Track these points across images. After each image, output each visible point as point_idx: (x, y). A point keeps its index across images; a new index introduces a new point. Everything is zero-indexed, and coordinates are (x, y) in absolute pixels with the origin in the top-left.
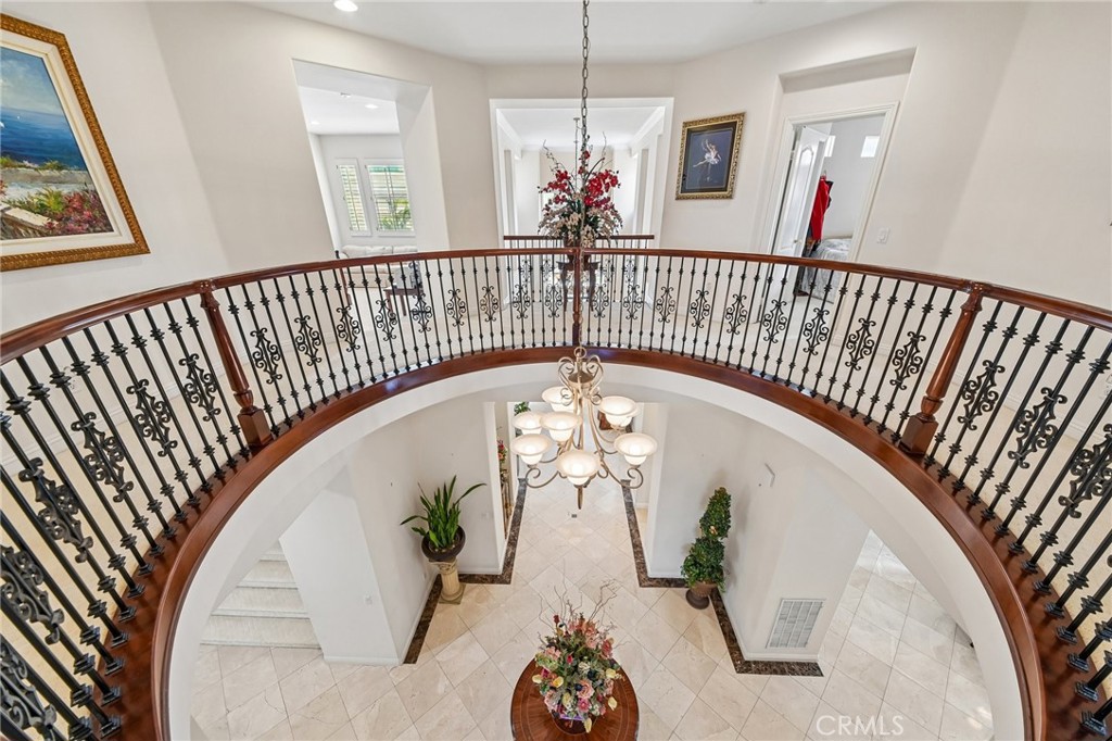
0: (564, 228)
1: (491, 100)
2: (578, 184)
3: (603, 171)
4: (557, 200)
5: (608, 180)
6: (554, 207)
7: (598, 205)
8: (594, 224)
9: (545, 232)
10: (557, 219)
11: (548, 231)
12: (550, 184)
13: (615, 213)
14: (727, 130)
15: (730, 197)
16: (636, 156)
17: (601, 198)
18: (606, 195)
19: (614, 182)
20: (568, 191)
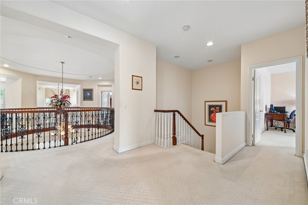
0: (57, 105)
1: (37, 81)
2: (60, 97)
3: (66, 95)
4: (55, 100)
5: (67, 97)
6: (54, 101)
7: (65, 101)
8: (64, 104)
9: (51, 106)
10: (54, 103)
11: (52, 106)
12: (52, 97)
13: (70, 103)
14: (91, 91)
15: (93, 100)
16: (76, 92)
17: (66, 100)
18: (67, 99)
19: (69, 97)
20: (57, 98)
